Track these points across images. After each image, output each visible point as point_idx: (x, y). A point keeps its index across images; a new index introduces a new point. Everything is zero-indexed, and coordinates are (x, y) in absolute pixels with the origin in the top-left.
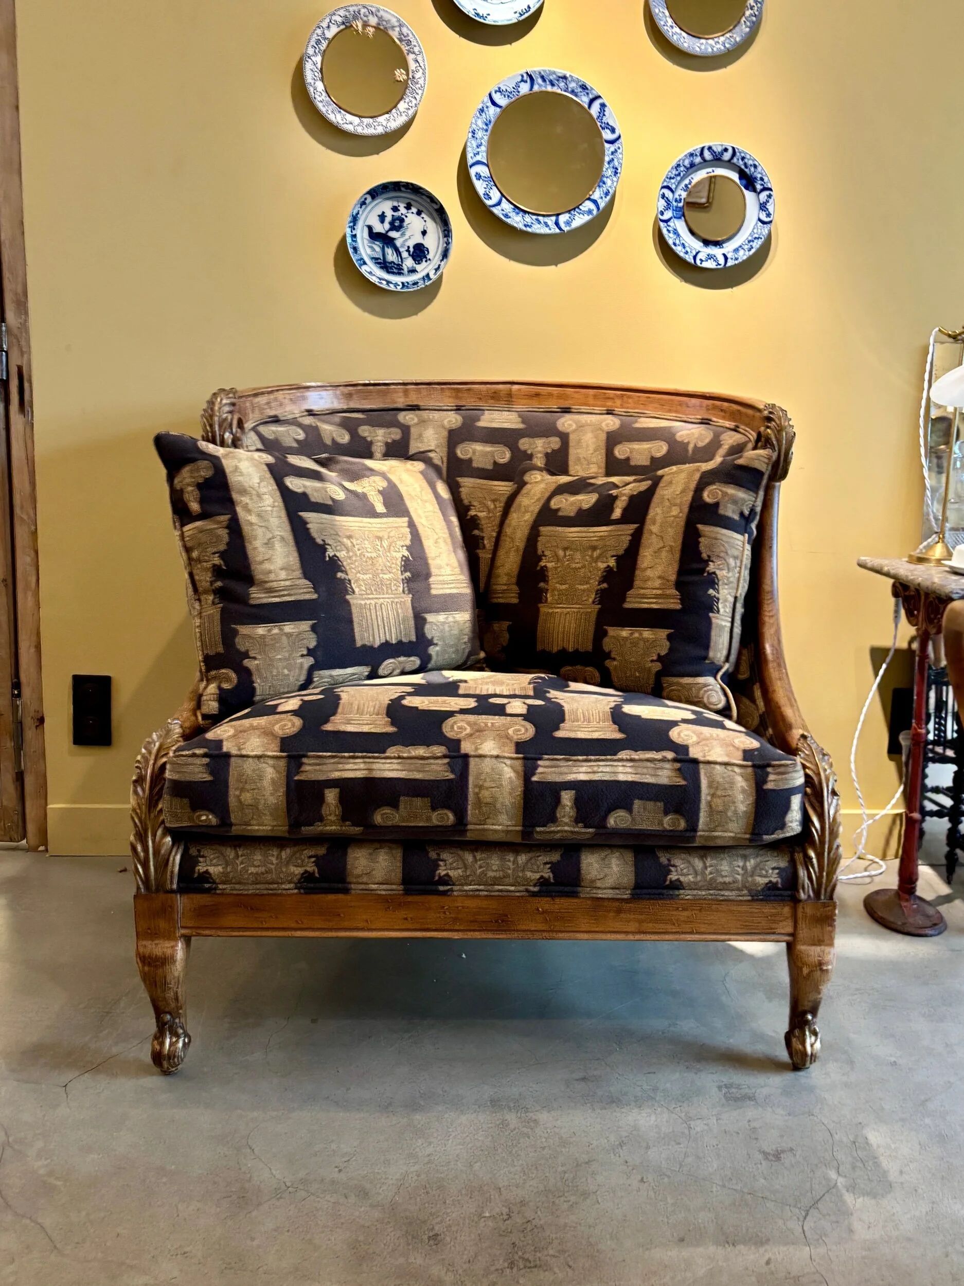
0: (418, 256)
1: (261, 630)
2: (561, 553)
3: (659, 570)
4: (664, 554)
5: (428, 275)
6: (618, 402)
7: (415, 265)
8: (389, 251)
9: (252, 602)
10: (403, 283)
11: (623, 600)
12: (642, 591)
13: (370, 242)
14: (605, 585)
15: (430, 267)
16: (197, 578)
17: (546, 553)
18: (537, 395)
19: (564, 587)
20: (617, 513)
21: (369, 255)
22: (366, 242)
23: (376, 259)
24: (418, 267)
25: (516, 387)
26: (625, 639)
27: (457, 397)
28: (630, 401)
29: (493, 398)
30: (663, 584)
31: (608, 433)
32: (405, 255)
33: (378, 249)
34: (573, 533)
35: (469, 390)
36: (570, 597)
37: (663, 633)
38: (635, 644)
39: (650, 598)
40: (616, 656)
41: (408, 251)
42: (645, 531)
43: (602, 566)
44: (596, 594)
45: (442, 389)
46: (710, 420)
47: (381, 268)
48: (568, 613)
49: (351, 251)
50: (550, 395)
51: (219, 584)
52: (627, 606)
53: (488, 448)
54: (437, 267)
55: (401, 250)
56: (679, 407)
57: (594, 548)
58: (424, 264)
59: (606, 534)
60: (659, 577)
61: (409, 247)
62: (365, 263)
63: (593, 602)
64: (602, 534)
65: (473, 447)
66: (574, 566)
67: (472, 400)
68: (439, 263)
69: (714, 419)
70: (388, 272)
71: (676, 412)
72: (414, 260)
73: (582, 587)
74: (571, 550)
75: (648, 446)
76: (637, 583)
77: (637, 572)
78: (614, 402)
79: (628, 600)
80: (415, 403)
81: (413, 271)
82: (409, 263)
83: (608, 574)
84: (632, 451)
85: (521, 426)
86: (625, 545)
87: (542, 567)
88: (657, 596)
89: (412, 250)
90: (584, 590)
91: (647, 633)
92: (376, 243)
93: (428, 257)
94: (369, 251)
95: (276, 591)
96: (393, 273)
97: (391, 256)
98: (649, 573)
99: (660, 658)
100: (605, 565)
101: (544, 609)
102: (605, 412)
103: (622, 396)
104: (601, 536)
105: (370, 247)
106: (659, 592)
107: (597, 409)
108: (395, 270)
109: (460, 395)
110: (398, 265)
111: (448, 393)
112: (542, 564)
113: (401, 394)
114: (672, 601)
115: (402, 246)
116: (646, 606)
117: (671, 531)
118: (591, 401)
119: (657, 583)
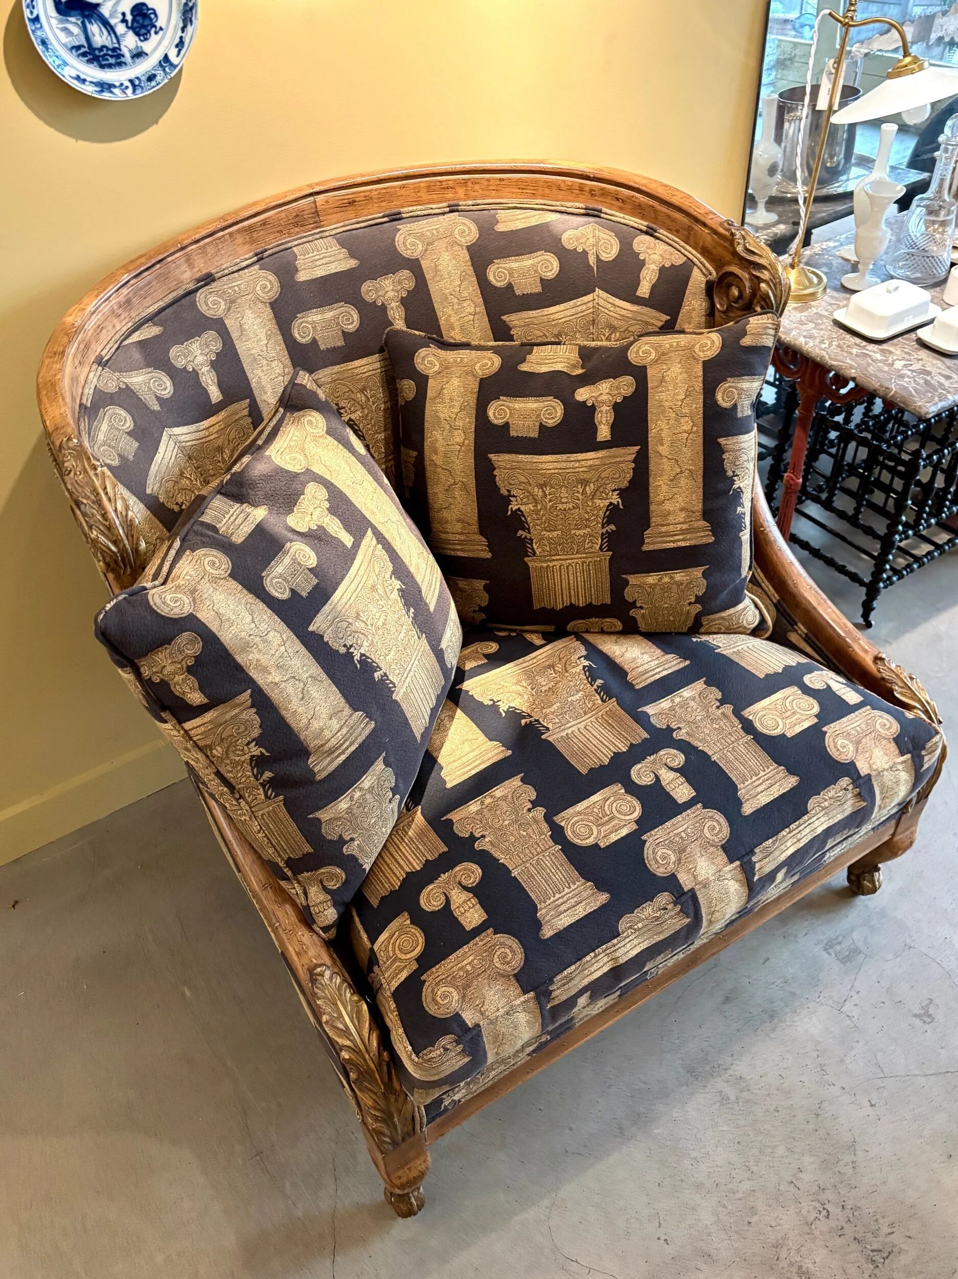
0: (143, 26)
1: (343, 804)
2: (538, 493)
3: (680, 501)
4: (683, 482)
5: (166, 59)
6: (461, 191)
7: (140, 44)
8: (94, 28)
9: (318, 778)
10: (131, 81)
11: (642, 543)
12: (664, 529)
13: (61, 21)
14: (613, 527)
15: (166, 42)
16: (229, 776)
17: (514, 492)
18: (352, 203)
19: (555, 534)
20: (604, 433)
21: (65, 45)
22: (54, 22)
23: (78, 48)
24: (147, 46)
25: (319, 198)
26: (652, 586)
27: (252, 241)
28: (477, 187)
29: (296, 224)
30: (688, 516)
31: (469, 248)
32: (121, 29)
33: (76, 30)
34: (549, 463)
35: (264, 223)
36: (566, 544)
37: (698, 572)
38: (666, 589)
39: (676, 535)
40: (643, 605)
41: (124, 21)
42: (651, 454)
43: (604, 504)
44: (602, 540)
45: (231, 234)
46: (600, 211)
47: (89, 61)
48: (570, 564)
49: (40, 48)
50: (368, 199)
51: (268, 775)
52: (645, 548)
53: (329, 314)
54: (177, 40)
55: (113, 22)
56: (547, 191)
57: (585, 483)
58: (154, 39)
59: (597, 462)
60: (681, 510)
61: (124, 14)
62: (65, 64)
63: (601, 549)
64: (591, 462)
65: (310, 319)
66: (560, 506)
67: (272, 237)
68: (179, 34)
69: (604, 210)
70: (102, 67)
71: (543, 196)
72: (137, 34)
73: (581, 532)
74: (551, 487)
75: (530, 262)
76: (654, 520)
77: (652, 507)
78: (456, 193)
79: (647, 541)
80: (204, 272)
81: (139, 54)
82: (130, 41)
83: (613, 513)
84: (511, 272)
85: (352, 263)
86: (629, 476)
87: (514, 513)
88: (683, 532)
89: (129, 17)
90: (584, 536)
91: (679, 576)
92: (73, 19)
93: (158, 24)
94: (62, 37)
95: (337, 749)
96: (110, 66)
97: (100, 37)
98: (668, 506)
99: (698, 600)
100: (607, 503)
101: (532, 563)
102: (447, 210)
103: (466, 182)
104: (591, 466)
105: (65, 29)
106: (685, 526)
107: (436, 208)
108: (112, 61)
109: (255, 235)
110: (114, 50)
111: (240, 239)
112: (514, 506)
113: (184, 267)
114: (702, 534)
115: (113, 14)
116: (672, 545)
117: (687, 452)
118: (424, 195)
119: (682, 516)
